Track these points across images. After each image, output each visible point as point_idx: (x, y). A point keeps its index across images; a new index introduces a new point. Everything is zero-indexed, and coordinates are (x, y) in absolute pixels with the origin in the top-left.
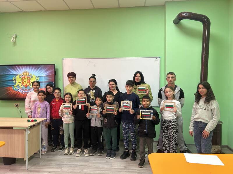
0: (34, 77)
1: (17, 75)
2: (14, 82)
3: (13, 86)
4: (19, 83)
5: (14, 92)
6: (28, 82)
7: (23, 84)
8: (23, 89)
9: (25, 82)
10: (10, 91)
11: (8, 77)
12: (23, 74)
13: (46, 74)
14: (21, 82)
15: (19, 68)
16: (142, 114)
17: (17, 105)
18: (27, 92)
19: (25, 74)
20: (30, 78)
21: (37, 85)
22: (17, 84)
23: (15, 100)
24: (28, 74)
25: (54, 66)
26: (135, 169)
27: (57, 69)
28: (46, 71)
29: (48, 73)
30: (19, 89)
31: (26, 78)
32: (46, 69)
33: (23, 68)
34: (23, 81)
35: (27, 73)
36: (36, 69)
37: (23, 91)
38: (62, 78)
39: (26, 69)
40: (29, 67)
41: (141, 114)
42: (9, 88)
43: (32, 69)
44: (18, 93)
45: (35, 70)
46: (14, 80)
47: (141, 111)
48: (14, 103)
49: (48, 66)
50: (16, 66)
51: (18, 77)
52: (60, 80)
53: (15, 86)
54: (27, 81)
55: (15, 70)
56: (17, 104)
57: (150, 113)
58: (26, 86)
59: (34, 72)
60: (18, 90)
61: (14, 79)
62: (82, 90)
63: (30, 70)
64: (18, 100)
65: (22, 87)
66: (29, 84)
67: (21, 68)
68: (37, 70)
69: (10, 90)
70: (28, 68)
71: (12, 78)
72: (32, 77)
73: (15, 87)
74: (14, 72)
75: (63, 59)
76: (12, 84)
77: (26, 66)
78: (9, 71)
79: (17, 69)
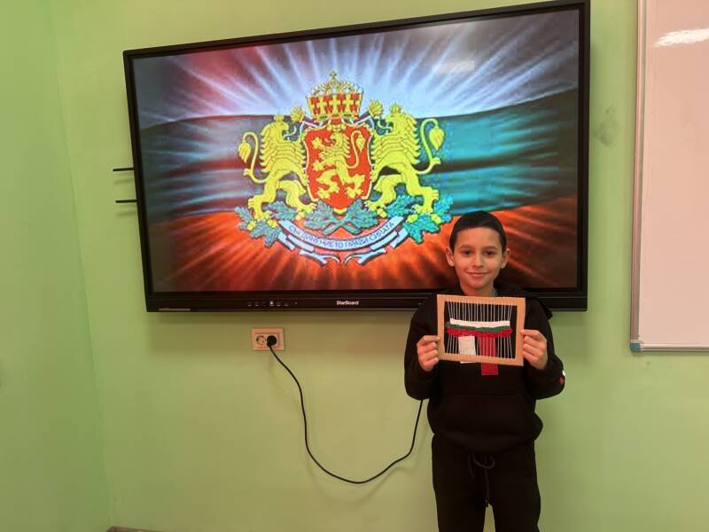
0: (402, 127)
1: (271, 118)
2: (249, 172)
3: (243, 202)
5: (251, 247)
6: (352, 173)
7: (315, 186)
8: (319, 223)
9: (332, 173)
10: (222, 245)
11: (201, 138)
12: (317, 111)
13: (504, 97)
15: (283, 61)
19: (329, 108)
22: (271, 186)
23: (265, 308)
24: (354, 108)
29: (526, 85)
30: (287, 225)
31: (338, 137)
32: (503, 52)
33: (313, 57)
34: (318, 166)
35: (343, 96)
37: (320, 243)
39: (336, 70)
42: (214, 219)
43: (382, 65)
44: (285, 259)
46: (245, 158)
49: (524, 18)
50: (261, 51)
51: (273, 132)
53: (255, 202)
54: (350, 161)
55: (249, 80)
56: (274, 331)
58: (339, 199)
59: (405, 81)
60: (282, 237)
61: (244, 150)
64: (282, 308)
65: (309, 208)
66: (364, 186)
67: (294, 63)
69: (222, 236)
70: (355, 61)
71: (232, 149)
72: (383, 126)
73: (260, 215)
74: (243, 101)
76: (233, 189)
77: (333, 41)
78: (208, 92)
79: (265, 73)
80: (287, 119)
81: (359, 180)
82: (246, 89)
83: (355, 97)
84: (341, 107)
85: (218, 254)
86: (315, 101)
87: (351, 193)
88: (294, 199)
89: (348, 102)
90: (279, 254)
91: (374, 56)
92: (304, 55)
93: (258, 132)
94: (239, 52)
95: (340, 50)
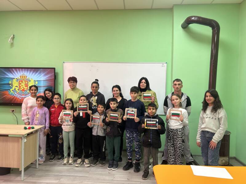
0: (32, 81)
1: (14, 78)
2: (11, 85)
3: (9, 90)
4: (16, 87)
5: (11, 96)
6: (25, 87)
7: (20, 88)
8: (20, 93)
9: (22, 86)
10: (6, 96)
11: (4, 80)
12: (21, 78)
13: (45, 78)
14: (18, 86)
15: (17, 71)
16: (147, 123)
17: (13, 111)
18: (24, 97)
19: (22, 78)
20: (27, 82)
21: (35, 90)
22: (14, 88)
23: (11, 105)
24: (26, 78)
25: (54, 69)
26: (139, 181)
27: (57, 73)
28: (45, 75)
29: (48, 77)
30: (15, 93)
31: (24, 82)
32: (45, 73)
33: (21, 71)
34: (20, 85)
35: (24, 76)
36: (35, 72)
37: (20, 96)
38: (62, 82)
39: (24, 72)
40: (27, 70)
41: (145, 123)
42: (5, 92)
43: (30, 73)
44: (15, 98)
45: (34, 74)
46: (10, 84)
47: (146, 120)
48: (10, 109)
49: (48, 69)
50: (13, 69)
52: (60, 85)
53: (11, 90)
54: (25, 85)
55: (12, 73)
56: (13, 109)
57: (155, 122)
58: (23, 90)
60: (15, 95)
61: (10, 82)
62: (83, 96)
63: (28, 73)
64: (14, 105)
65: (19, 91)
66: (27, 89)
68: (35, 74)
69: (6, 94)
70: (26, 72)
71: (8, 82)
72: (30, 81)
73: (12, 92)
74: (10, 76)
75: (64, 62)
76: (8, 88)
77: (24, 69)
78: (5, 74)
79: (14, 72)
80: (17, 79)
81: (26, 88)
82: (11, 74)
83: (26, 77)
84: (24, 78)
85: (5, 97)
86: (21, 76)
87: (25, 89)
88: (17, 90)
89: (25, 77)
90: (14, 97)
91: (29, 72)
92: (19, 70)
93: (12, 80)
94: (10, 69)
95: (24, 70)
